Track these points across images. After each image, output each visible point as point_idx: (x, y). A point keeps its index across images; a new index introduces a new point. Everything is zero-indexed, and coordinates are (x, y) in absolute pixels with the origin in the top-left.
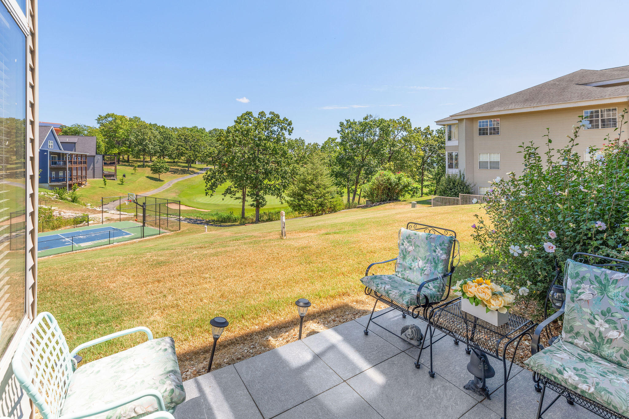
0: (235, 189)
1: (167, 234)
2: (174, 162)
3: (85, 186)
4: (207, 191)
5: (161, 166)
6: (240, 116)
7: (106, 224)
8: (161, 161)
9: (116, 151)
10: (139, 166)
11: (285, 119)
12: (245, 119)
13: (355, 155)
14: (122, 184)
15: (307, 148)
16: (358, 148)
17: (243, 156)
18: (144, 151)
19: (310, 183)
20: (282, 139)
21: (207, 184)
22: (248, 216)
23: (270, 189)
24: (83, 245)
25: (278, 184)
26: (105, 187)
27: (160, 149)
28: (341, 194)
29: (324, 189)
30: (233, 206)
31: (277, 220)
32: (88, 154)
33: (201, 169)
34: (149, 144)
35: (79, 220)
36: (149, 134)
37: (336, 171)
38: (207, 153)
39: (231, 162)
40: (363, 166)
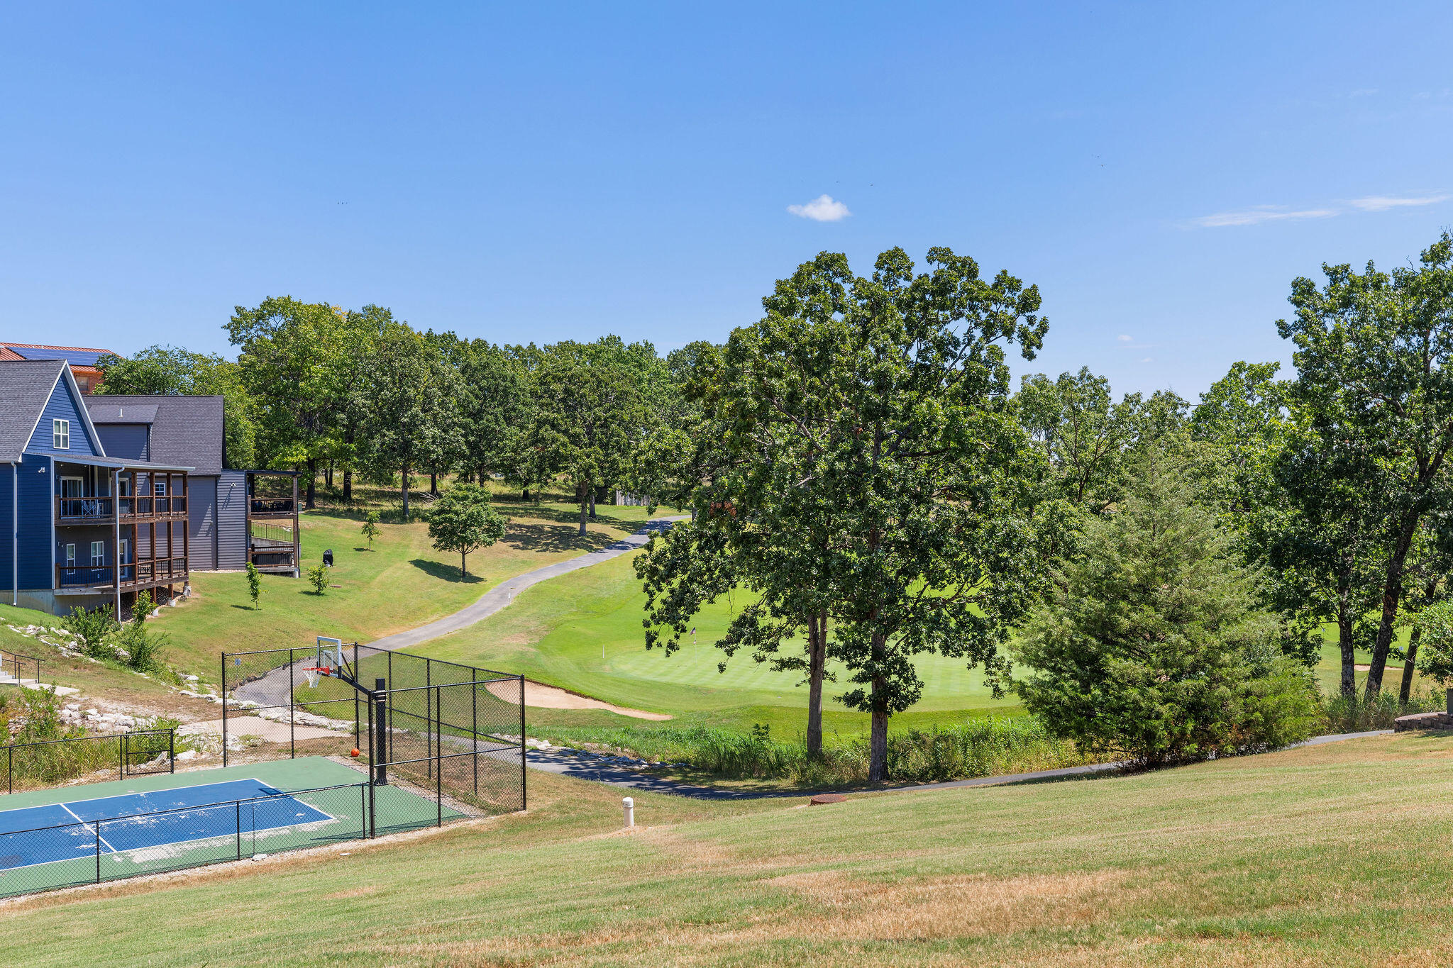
0: (776, 622)
1: (472, 823)
2: (526, 496)
3: (183, 600)
4: (654, 628)
5: (471, 516)
6: (790, 276)
7: (241, 769)
8: (471, 495)
9: (299, 454)
10: (386, 517)
11: (1005, 282)
12: (814, 290)
13: (1382, 451)
14: (318, 593)
15: (1119, 421)
16: (1397, 411)
17: (809, 467)
18: (404, 453)
19: (1133, 597)
20: (992, 378)
21: (651, 594)
22: (837, 747)
23: (936, 623)
24: (141, 855)
25: (979, 599)
26: (253, 605)
27: (467, 443)
28: (1305, 651)
29: (1213, 627)
30: (773, 698)
31: (973, 774)
32: (191, 469)
33: (637, 527)
34: (423, 423)
35: (145, 744)
36: (425, 377)
37: (1274, 535)
38: (651, 455)
39: (753, 496)
40: (1423, 507)
